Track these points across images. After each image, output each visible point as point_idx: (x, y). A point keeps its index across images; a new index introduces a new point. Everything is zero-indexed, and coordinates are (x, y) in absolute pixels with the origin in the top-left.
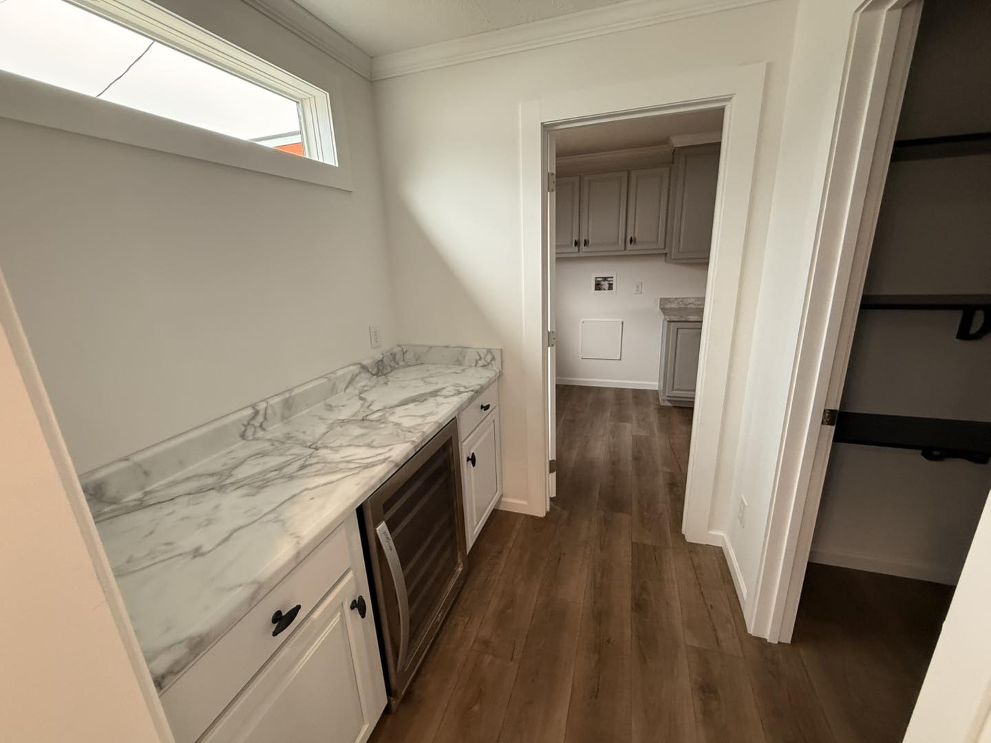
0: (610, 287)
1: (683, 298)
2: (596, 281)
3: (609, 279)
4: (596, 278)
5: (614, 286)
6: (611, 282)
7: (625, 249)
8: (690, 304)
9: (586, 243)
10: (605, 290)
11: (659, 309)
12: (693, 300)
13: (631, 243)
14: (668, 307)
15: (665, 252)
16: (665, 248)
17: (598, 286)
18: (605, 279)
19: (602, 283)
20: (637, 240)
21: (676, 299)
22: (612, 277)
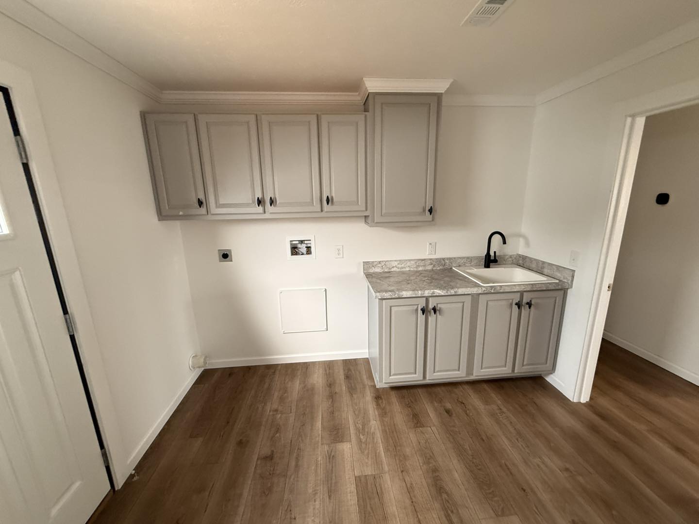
0: (309, 250)
1: (386, 262)
2: (291, 244)
3: (305, 242)
4: (291, 241)
5: (313, 249)
6: (309, 245)
7: (322, 211)
8: (393, 267)
9: (272, 202)
10: (303, 254)
11: (362, 273)
12: (396, 263)
13: (328, 203)
14: (372, 271)
15: (366, 214)
16: (366, 210)
17: (295, 250)
18: (302, 242)
19: (299, 246)
20: (335, 200)
21: (380, 262)
22: (310, 240)
